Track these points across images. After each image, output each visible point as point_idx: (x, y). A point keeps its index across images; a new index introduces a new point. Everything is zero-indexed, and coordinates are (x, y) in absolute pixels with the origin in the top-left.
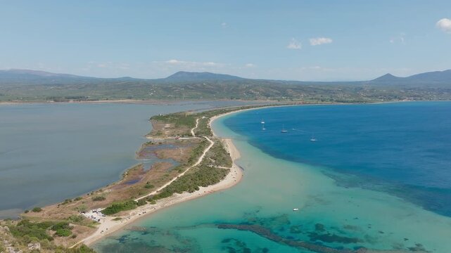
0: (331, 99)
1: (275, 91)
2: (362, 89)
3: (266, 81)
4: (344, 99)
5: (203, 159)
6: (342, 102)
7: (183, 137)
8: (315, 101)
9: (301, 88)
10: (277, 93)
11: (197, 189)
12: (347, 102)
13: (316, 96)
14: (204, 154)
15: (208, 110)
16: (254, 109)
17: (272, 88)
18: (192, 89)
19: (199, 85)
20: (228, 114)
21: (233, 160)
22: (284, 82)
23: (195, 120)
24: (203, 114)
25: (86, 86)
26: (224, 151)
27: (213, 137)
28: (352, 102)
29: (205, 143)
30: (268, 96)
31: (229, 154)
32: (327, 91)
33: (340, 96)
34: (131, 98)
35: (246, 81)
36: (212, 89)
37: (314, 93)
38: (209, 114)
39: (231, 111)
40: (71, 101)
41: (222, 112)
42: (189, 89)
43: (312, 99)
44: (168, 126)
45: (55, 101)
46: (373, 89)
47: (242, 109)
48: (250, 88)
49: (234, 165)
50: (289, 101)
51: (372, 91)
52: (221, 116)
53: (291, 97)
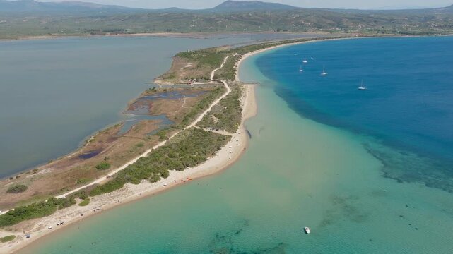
0: (394, 30)
1: (329, 21)
2: (433, 17)
3: (320, 10)
4: (410, 30)
5: (204, 118)
6: (407, 34)
7: (197, 81)
8: (374, 33)
9: (360, 18)
10: (330, 24)
11: (165, 175)
12: (414, 34)
13: (376, 28)
14: (209, 110)
15: (244, 45)
16: (299, 43)
17: (325, 18)
18: (236, 20)
19: (244, 15)
20: (266, 49)
21: (243, 119)
22: (342, 10)
23: (223, 57)
24: (237, 50)
25: (130, 18)
26: (238, 103)
27: (234, 82)
28: (420, 34)
29: (220, 90)
30: (319, 27)
31: (241, 110)
32: (391, 21)
33: (405, 27)
34: (170, 31)
35: (297, 10)
36: (259, 20)
37: (374, 24)
38: (243, 51)
39: (272, 45)
40: (108, 35)
41: (259, 47)
42: (233, 20)
43: (372, 30)
44: (189, 65)
45: (93, 34)
46: (447, 18)
47: (285, 43)
48: (300, 18)
49: (240, 130)
50: (343, 33)
51: (445, 19)
52: (257, 52)
53: (346, 29)
